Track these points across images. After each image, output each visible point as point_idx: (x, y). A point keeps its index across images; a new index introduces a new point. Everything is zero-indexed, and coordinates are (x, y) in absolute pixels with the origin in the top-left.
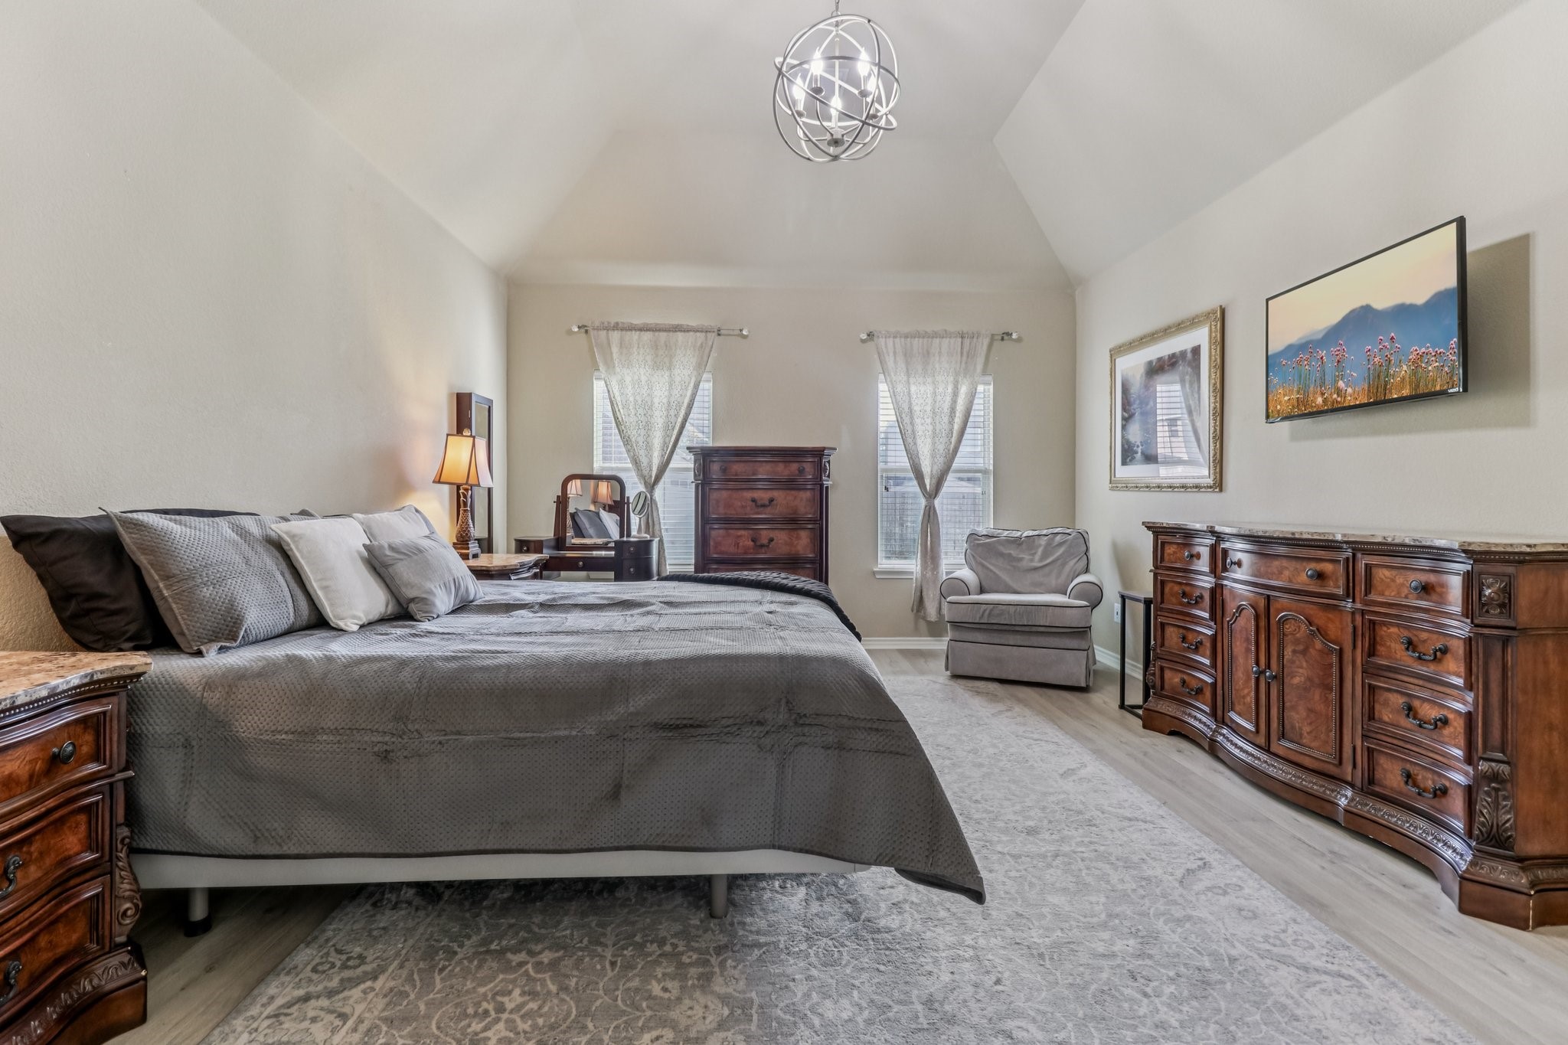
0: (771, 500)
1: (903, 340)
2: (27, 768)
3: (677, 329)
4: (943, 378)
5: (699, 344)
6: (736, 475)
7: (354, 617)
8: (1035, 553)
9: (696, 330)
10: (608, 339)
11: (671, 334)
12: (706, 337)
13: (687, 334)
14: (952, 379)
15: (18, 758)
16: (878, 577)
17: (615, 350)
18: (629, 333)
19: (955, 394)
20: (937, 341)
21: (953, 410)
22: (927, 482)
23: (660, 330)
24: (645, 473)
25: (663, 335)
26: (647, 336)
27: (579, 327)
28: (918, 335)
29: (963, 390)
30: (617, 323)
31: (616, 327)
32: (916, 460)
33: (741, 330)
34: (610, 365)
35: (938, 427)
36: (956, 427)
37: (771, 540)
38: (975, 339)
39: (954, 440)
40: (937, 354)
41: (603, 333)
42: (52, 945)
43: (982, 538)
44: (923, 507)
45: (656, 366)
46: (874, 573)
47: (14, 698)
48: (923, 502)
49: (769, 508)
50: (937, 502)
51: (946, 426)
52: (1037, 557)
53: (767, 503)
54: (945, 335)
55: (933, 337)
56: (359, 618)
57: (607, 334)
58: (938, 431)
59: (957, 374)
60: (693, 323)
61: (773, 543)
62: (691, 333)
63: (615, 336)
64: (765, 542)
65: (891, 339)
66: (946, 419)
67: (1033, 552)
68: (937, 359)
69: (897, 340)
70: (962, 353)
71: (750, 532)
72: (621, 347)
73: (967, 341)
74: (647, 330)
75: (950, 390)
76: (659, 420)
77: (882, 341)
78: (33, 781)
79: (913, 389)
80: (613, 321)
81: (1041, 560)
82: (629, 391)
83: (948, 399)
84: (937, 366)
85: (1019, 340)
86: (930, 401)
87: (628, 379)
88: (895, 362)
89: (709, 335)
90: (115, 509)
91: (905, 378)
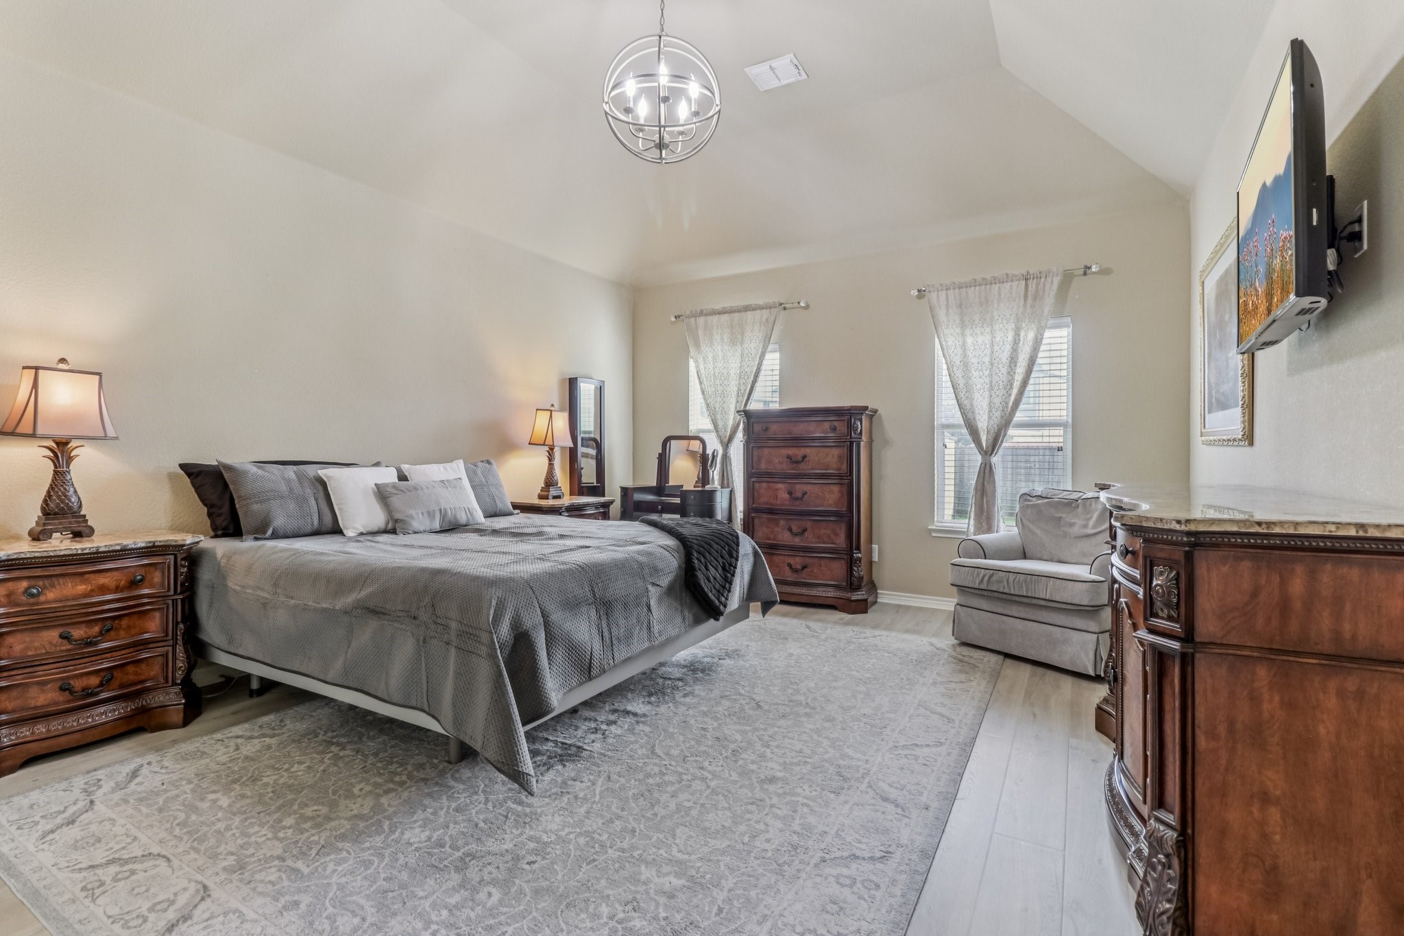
0: (804, 457)
1: (957, 290)
2: (114, 583)
3: (747, 309)
4: (1001, 326)
5: (764, 320)
6: (775, 434)
7: (354, 528)
8: (1091, 518)
9: (761, 308)
10: (696, 324)
11: (743, 313)
12: (770, 312)
13: (755, 312)
14: (1013, 326)
15: (109, 577)
16: (933, 535)
17: (700, 332)
18: (711, 317)
19: (1016, 341)
20: (996, 287)
21: (1013, 361)
22: (984, 438)
23: (733, 312)
24: (721, 434)
25: (736, 315)
26: (725, 317)
27: (676, 317)
28: (975, 283)
29: (1029, 336)
30: (702, 311)
31: (702, 313)
32: (970, 415)
33: (799, 303)
34: (697, 345)
35: (995, 378)
36: (1019, 378)
37: (805, 493)
38: (1043, 280)
39: (1015, 391)
40: (995, 301)
41: (692, 320)
42: (136, 673)
43: (1034, 499)
44: (979, 464)
45: (733, 342)
46: (931, 531)
47: (98, 547)
48: (978, 459)
49: (802, 464)
50: (995, 460)
51: (1005, 378)
52: (1091, 523)
53: (801, 459)
54: (1008, 278)
55: (991, 284)
56: (357, 529)
57: (696, 321)
58: (994, 383)
59: (1018, 320)
60: (761, 302)
61: (806, 496)
62: (759, 311)
63: (701, 320)
64: (800, 495)
65: (944, 292)
66: (1004, 370)
67: (1088, 516)
68: (996, 306)
69: (951, 292)
70: (1026, 297)
71: (787, 485)
72: (705, 329)
73: (1032, 285)
74: (724, 313)
75: (1010, 338)
76: (733, 389)
77: (934, 295)
78: (117, 589)
79: (969, 340)
80: (698, 309)
81: (1095, 527)
82: (711, 366)
83: (1008, 348)
84: (995, 313)
85: (1105, 272)
86: (988, 352)
87: (710, 356)
88: (947, 314)
89: (772, 310)
90: (228, 461)
91: (958, 330)
